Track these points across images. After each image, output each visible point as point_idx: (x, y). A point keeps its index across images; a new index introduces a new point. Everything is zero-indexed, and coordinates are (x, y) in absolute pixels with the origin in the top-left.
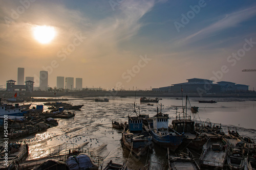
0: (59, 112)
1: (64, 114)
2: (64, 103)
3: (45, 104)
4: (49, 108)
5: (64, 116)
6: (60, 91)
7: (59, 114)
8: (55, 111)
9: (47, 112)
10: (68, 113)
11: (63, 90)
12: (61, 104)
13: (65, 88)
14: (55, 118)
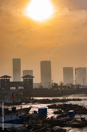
0: (68, 117)
1: (75, 121)
2: (75, 105)
3: (50, 107)
4: (55, 113)
5: (76, 123)
6: (69, 87)
7: (68, 120)
8: (63, 116)
9: (52, 117)
10: (82, 119)
11: (73, 86)
12: (71, 106)
13: (74, 83)
14: (64, 127)
